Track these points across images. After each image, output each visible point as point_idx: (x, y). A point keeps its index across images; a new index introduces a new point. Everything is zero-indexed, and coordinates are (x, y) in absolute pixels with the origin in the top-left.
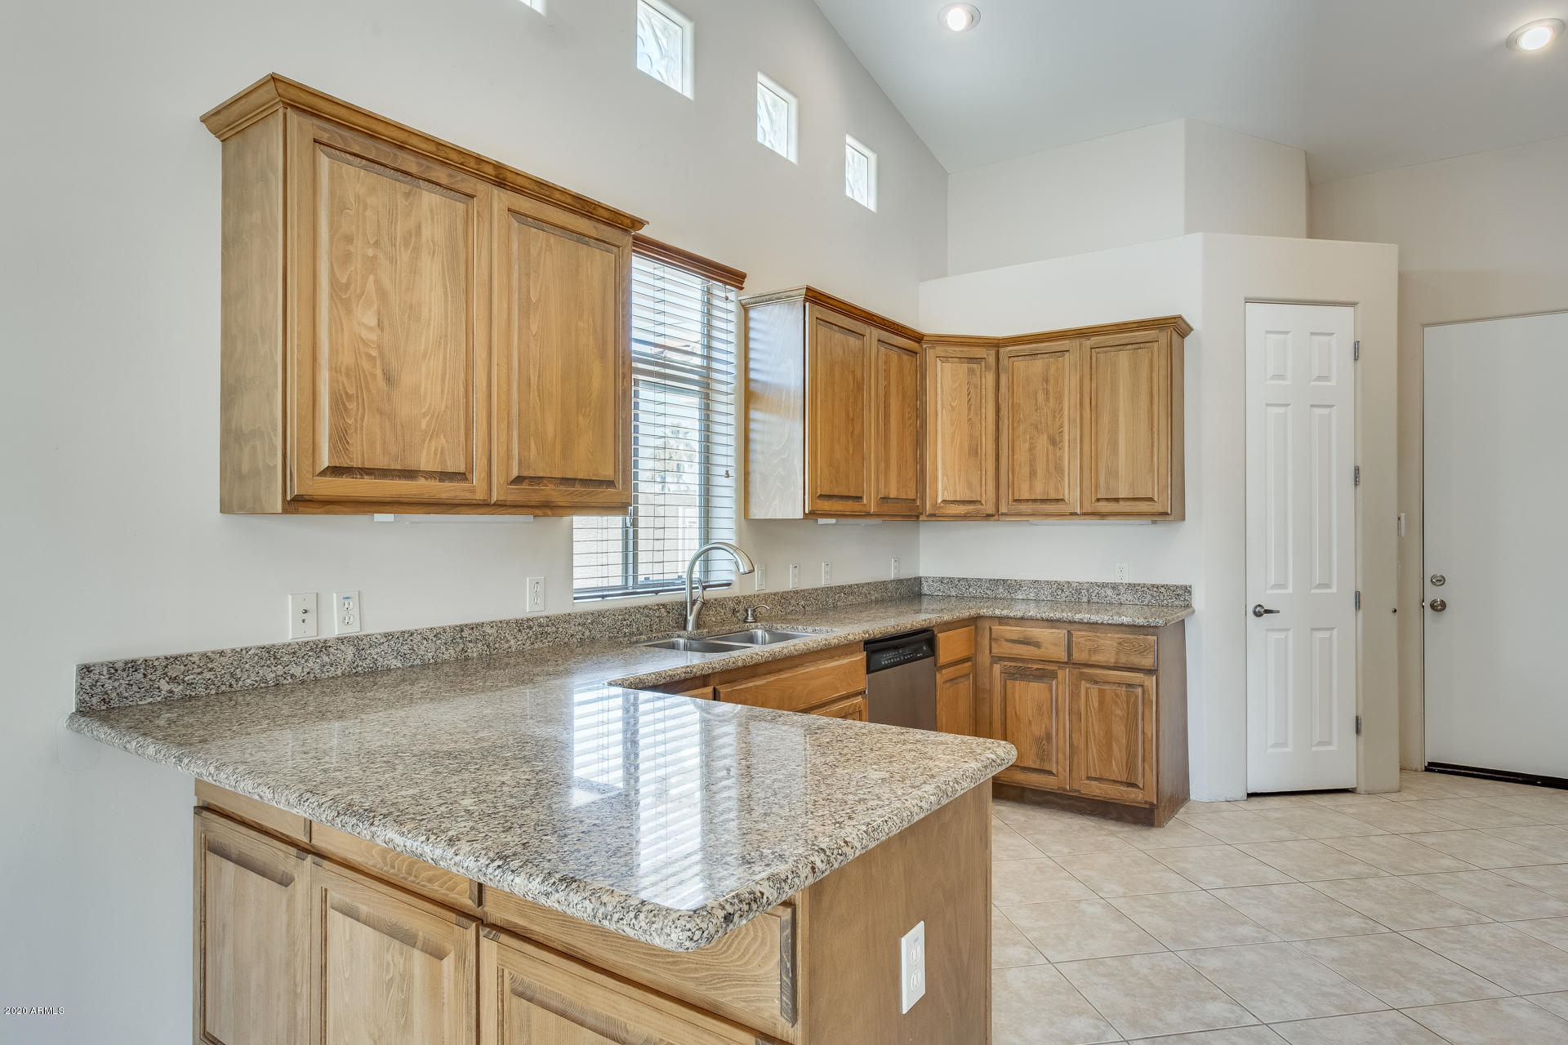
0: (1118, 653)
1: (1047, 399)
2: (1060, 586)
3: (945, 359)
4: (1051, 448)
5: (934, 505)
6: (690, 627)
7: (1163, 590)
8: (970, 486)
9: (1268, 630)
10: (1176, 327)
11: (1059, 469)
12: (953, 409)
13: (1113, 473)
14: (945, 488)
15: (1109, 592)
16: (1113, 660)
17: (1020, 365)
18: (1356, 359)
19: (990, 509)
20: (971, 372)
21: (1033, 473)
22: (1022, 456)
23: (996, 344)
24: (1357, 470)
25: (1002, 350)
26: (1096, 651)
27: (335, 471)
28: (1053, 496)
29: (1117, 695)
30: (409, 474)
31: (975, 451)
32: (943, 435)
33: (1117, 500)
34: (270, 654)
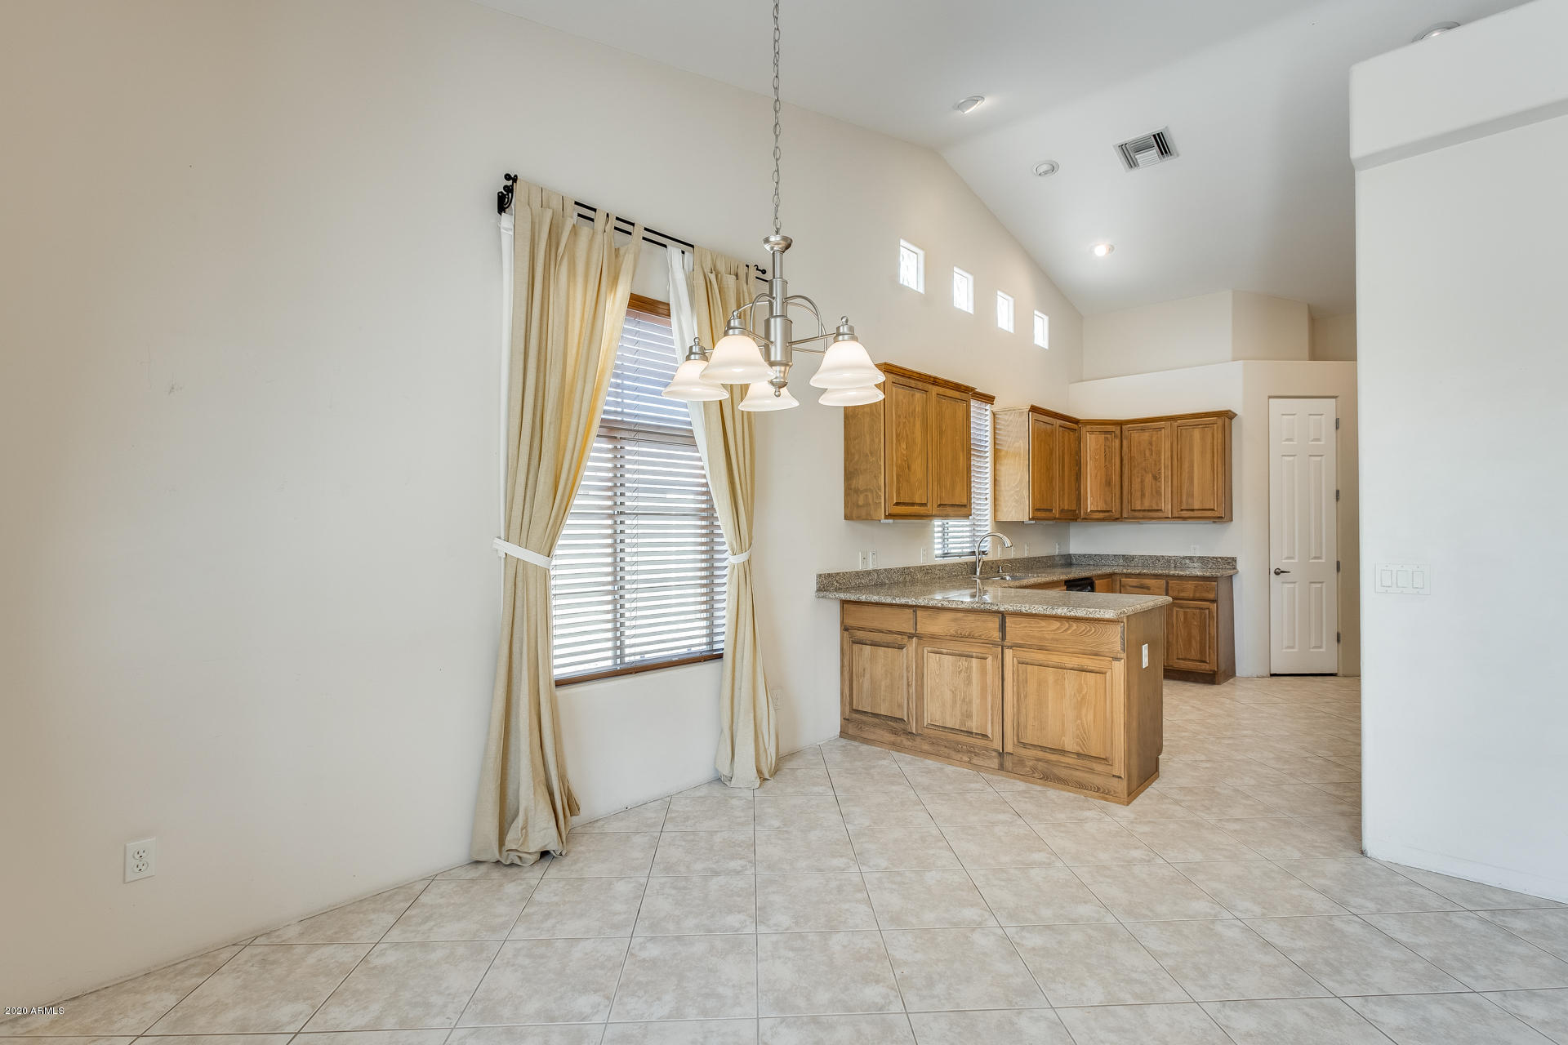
0: (1195, 591)
1: (1151, 454)
2: (1158, 558)
3: (1092, 432)
4: (1154, 482)
5: (1086, 513)
6: (978, 574)
7: (1219, 560)
8: (1106, 502)
9: (1283, 583)
10: (1228, 416)
11: (1158, 493)
12: (1096, 460)
13: (1191, 495)
14: (1091, 504)
15: (1187, 561)
16: (1191, 595)
17: (1135, 435)
18: (1337, 428)
19: (1119, 516)
20: (1106, 439)
21: (1143, 495)
22: (1136, 486)
23: (1120, 424)
24: (1338, 492)
25: (1124, 427)
26: (1182, 591)
27: (897, 504)
28: (1155, 508)
29: (1194, 614)
30: (913, 504)
31: (1108, 483)
32: (1091, 476)
33: (1193, 510)
34: (858, 574)
